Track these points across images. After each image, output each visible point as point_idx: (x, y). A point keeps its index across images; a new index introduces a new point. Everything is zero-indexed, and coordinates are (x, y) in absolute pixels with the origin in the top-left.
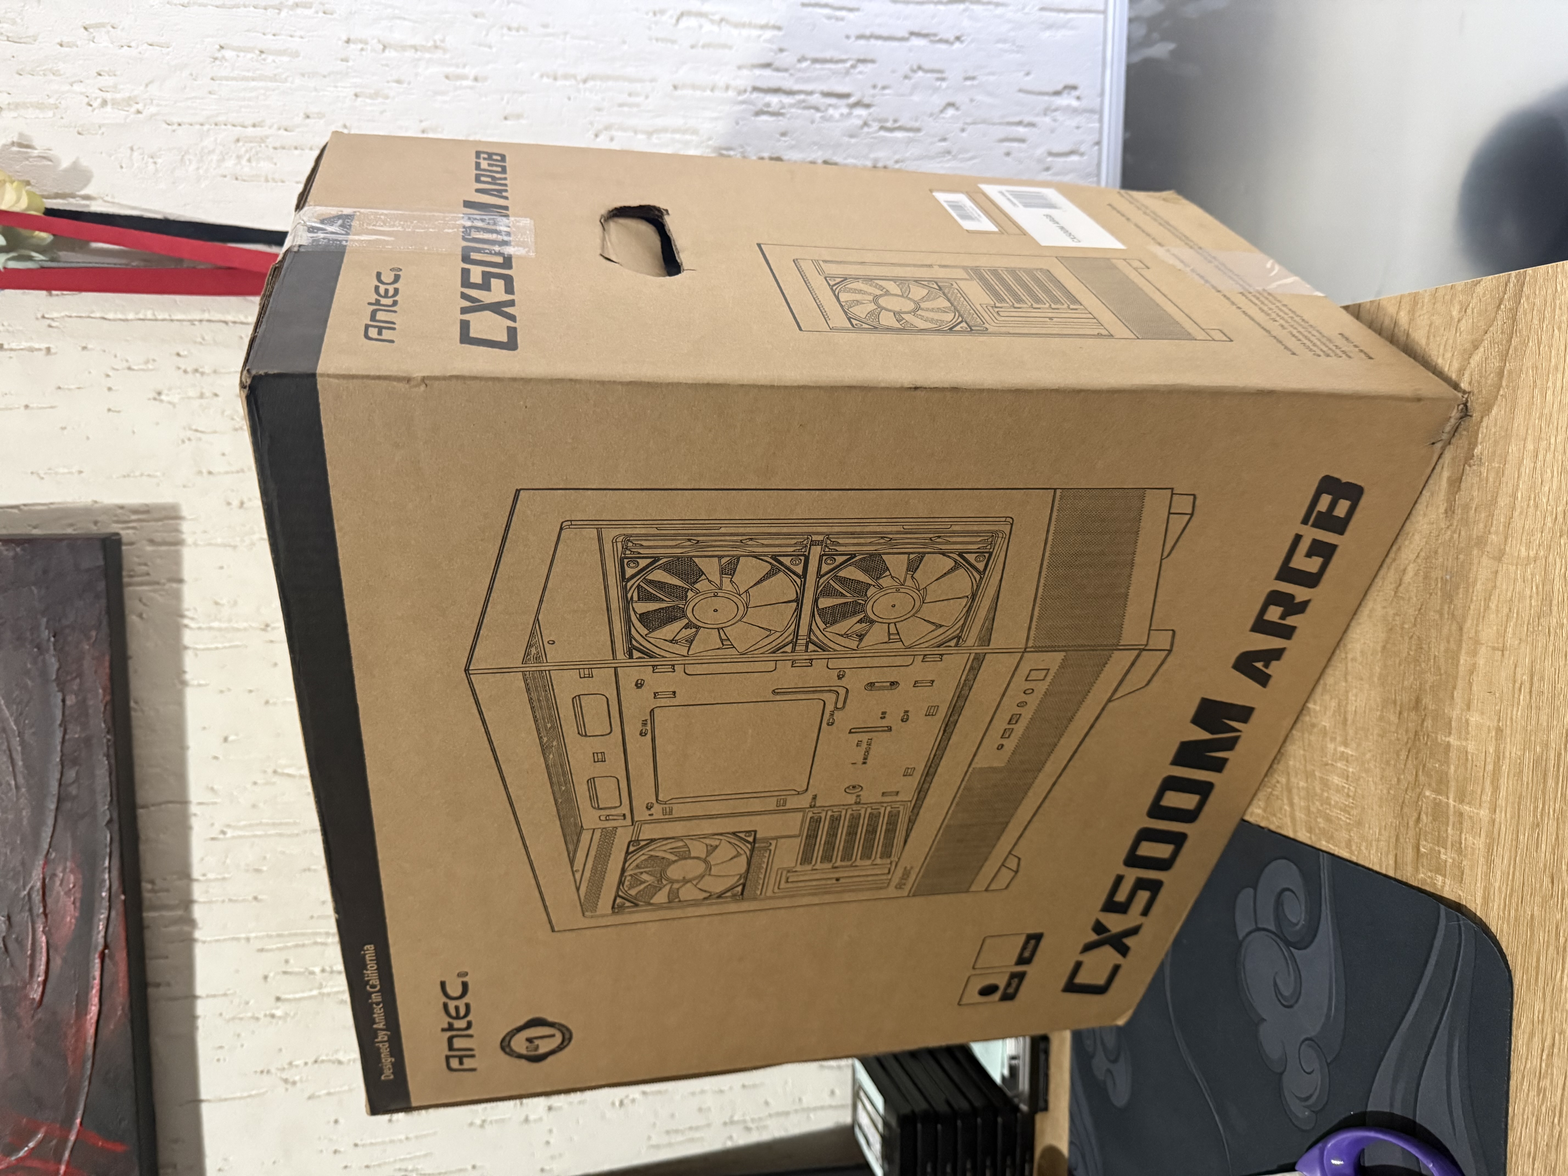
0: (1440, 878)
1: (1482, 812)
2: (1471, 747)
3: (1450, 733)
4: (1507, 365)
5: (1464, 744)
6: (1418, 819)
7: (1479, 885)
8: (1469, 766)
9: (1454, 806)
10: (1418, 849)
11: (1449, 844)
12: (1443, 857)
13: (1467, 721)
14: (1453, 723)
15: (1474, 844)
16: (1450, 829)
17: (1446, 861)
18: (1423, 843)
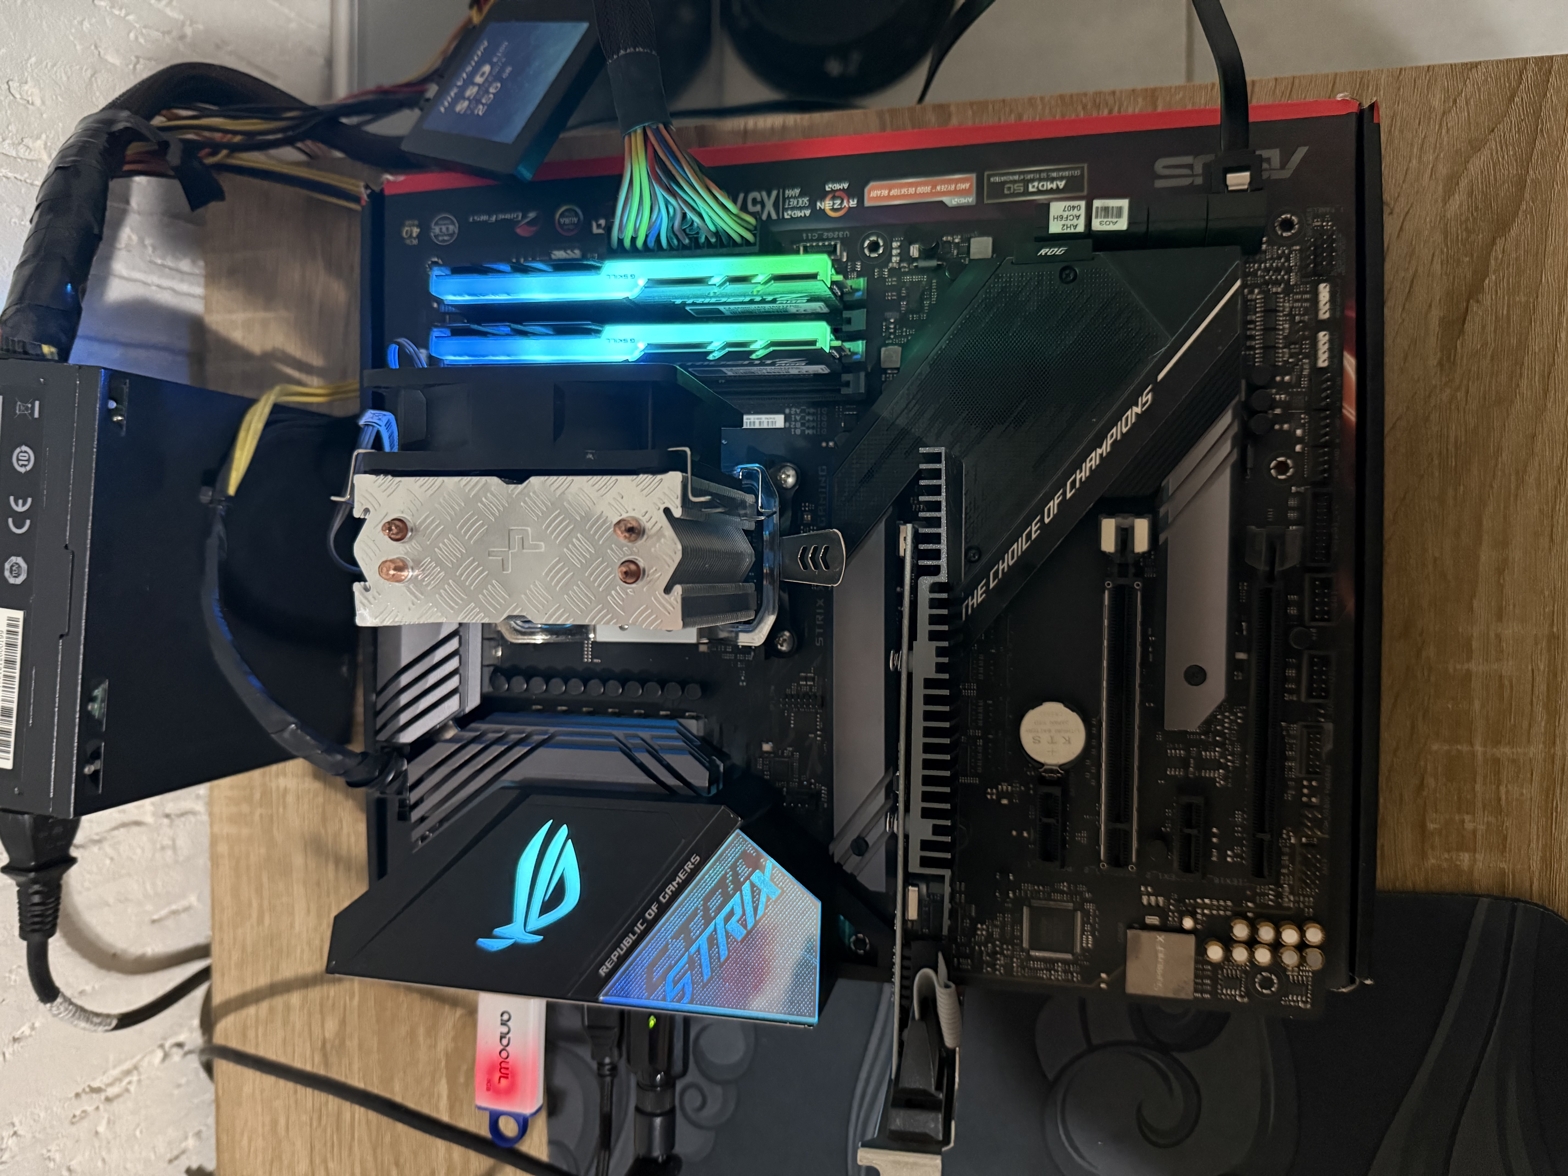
1: (1532, 751)
2: (1508, 668)
3: (1469, 658)
4: (1531, 172)
5: (1495, 666)
7: (1534, 845)
8: (1506, 694)
9: (1485, 753)
10: (1423, 826)
11: (1479, 805)
12: (1469, 826)
13: (1498, 637)
14: (1474, 643)
15: (1522, 794)
16: (1478, 787)
17: (1474, 832)
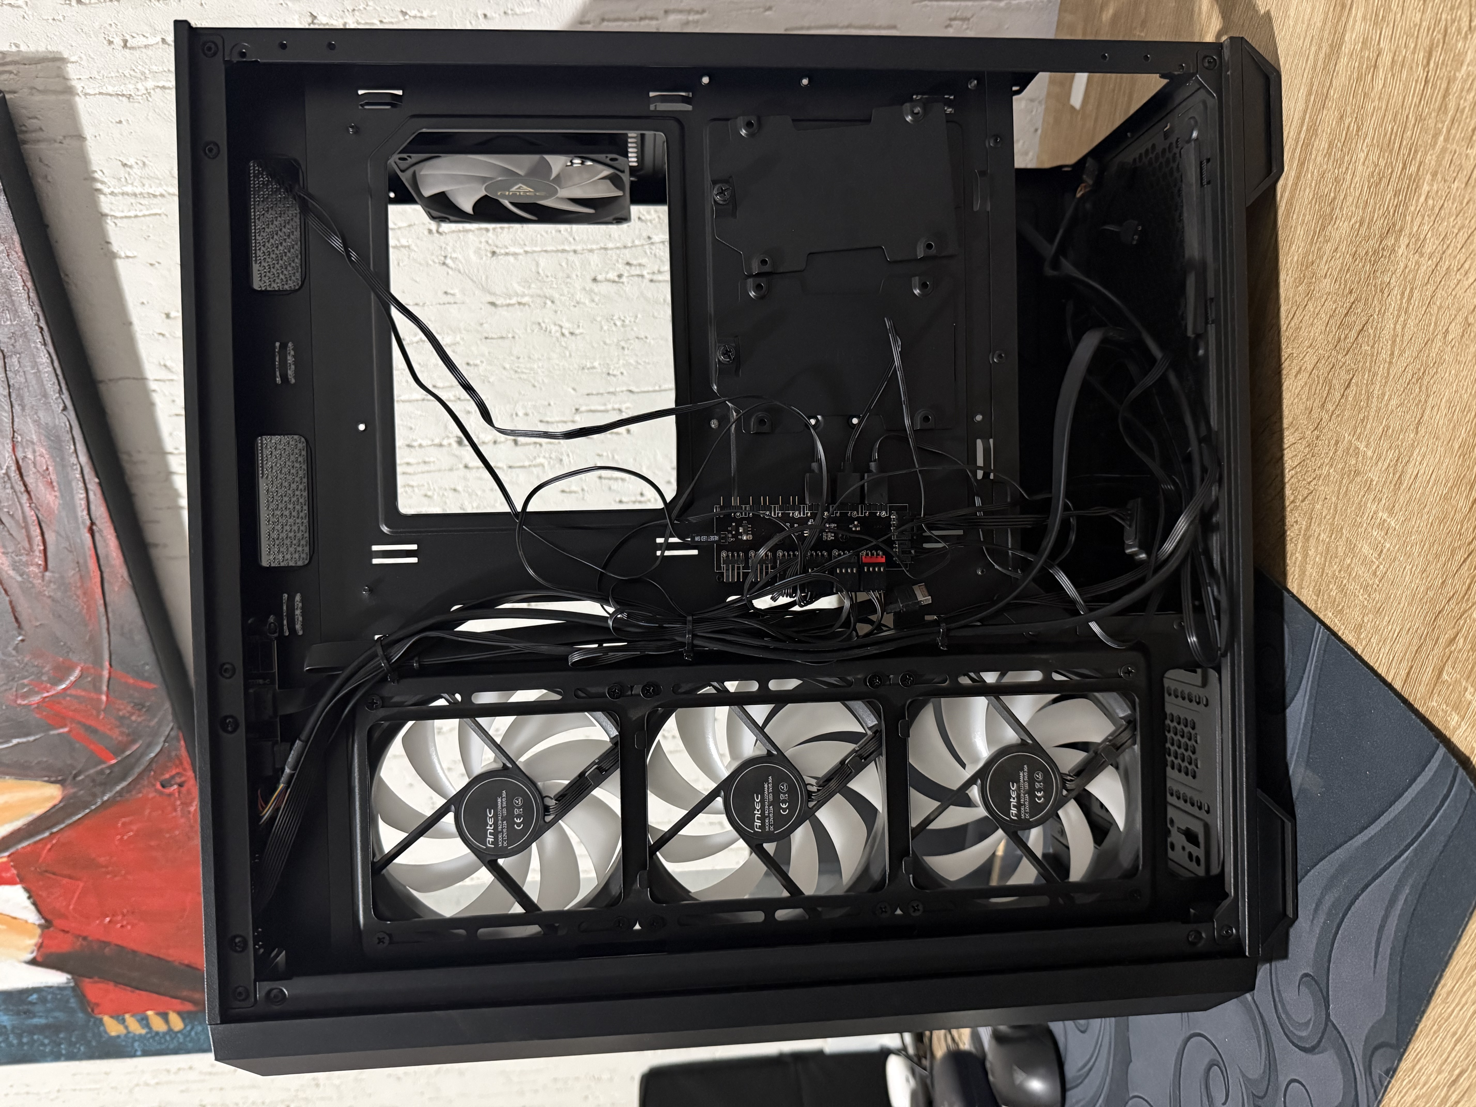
0: (1455, 717)
6: (1453, 640)
18: (1448, 668)
